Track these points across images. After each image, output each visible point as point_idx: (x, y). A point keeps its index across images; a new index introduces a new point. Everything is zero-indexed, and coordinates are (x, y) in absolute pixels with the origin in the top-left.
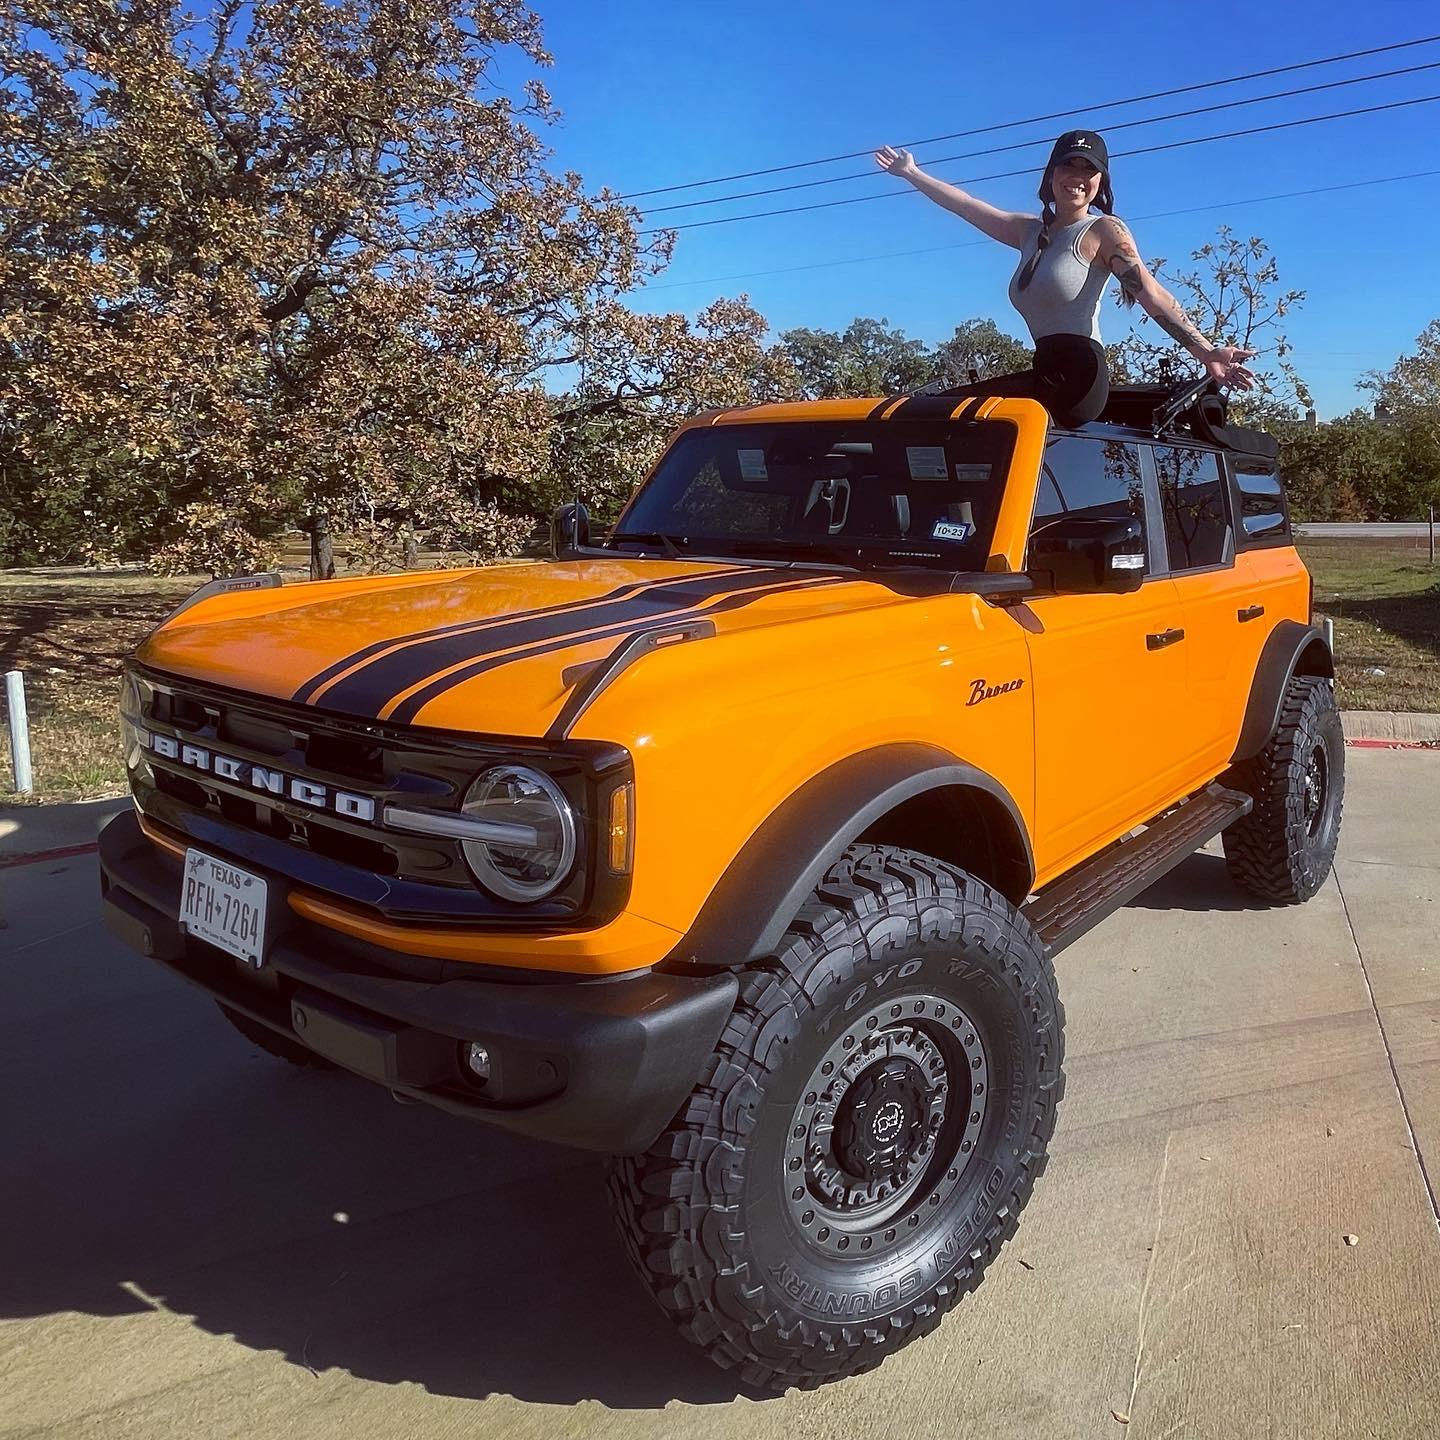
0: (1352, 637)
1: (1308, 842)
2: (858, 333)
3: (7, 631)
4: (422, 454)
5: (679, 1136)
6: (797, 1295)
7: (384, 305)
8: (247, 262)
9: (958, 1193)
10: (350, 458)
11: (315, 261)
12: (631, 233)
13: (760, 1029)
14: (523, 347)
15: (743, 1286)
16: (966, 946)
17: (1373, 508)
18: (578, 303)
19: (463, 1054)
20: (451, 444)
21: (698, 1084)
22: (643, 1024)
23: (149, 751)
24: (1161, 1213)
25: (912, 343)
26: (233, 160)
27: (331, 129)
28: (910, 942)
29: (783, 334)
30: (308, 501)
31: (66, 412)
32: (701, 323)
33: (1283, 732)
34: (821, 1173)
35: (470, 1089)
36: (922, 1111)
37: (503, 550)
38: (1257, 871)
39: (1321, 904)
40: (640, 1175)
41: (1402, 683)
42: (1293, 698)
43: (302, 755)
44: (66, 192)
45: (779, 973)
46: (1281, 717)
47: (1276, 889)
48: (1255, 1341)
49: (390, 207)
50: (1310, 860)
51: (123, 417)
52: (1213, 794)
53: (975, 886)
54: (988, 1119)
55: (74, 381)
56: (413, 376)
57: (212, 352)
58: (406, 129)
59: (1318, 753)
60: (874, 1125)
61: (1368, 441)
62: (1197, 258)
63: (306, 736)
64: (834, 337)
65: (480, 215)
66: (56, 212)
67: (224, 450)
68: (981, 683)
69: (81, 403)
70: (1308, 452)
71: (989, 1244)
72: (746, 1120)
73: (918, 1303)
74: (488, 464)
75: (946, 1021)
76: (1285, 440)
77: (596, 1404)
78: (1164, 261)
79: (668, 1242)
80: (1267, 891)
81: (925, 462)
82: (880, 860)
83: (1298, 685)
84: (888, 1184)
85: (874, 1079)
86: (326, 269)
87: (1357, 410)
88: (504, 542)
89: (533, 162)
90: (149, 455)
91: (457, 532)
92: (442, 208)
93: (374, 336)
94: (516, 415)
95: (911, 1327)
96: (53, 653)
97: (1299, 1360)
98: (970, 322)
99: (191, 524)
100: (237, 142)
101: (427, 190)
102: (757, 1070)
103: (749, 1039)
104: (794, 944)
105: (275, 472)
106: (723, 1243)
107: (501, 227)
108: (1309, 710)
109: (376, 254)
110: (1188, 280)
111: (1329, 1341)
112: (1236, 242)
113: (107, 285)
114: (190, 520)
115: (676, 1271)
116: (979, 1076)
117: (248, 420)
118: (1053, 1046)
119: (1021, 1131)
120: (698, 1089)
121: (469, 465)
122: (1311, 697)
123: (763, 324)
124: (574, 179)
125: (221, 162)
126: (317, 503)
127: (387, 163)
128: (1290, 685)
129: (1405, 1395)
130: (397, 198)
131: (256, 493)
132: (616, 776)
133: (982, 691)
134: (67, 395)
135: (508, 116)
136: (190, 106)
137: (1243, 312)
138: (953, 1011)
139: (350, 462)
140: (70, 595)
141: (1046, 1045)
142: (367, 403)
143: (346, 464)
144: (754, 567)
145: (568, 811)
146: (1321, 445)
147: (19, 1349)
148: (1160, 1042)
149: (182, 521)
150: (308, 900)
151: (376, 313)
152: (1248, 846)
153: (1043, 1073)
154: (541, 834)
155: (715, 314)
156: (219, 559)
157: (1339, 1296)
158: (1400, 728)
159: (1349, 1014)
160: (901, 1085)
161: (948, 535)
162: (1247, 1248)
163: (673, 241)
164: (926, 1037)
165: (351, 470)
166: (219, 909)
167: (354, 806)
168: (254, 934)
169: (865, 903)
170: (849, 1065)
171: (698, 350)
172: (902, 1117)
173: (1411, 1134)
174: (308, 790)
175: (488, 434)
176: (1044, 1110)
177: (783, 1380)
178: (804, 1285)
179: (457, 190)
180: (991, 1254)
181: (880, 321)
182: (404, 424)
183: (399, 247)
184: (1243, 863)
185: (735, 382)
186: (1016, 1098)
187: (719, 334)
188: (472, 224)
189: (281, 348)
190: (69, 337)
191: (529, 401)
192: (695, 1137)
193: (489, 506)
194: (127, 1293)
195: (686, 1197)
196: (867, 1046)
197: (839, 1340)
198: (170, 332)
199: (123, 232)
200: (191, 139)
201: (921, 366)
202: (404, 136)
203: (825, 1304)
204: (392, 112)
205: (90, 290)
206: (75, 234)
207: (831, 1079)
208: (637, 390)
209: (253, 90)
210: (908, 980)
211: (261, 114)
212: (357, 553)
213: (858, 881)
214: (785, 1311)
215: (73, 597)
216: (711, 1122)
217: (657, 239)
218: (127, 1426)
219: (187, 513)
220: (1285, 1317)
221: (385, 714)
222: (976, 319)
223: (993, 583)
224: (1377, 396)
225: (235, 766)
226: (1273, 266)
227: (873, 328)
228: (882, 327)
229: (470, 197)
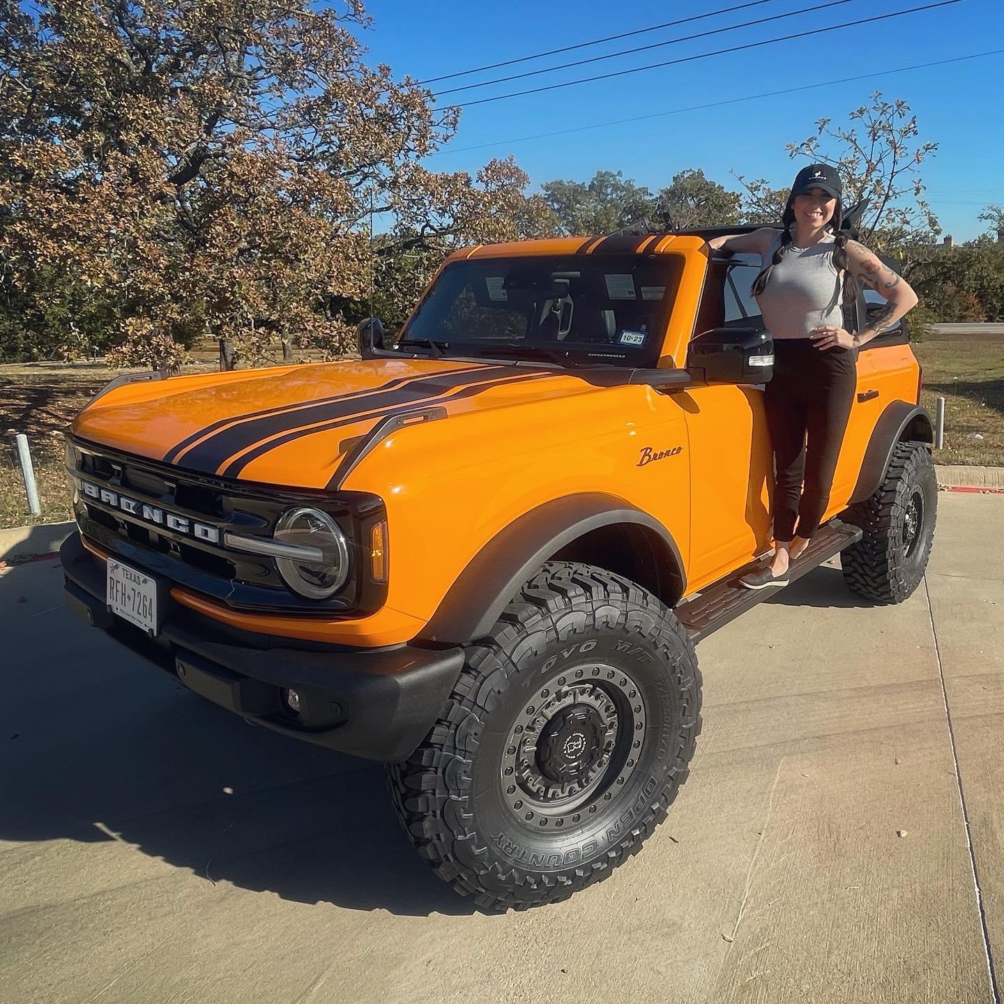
0: (962, 410)
1: (904, 561)
2: (599, 183)
3: (23, 405)
4: (282, 281)
5: (426, 752)
6: (511, 854)
7: (249, 171)
8: (155, 142)
9: (624, 794)
10: (232, 285)
11: (202, 140)
12: (427, 110)
13: (481, 684)
14: (350, 201)
15: (473, 846)
16: (629, 632)
17: (991, 311)
18: (391, 165)
19: (284, 696)
20: (303, 273)
21: (439, 719)
22: (397, 680)
23: (82, 493)
24: (770, 810)
25: (640, 189)
26: (143, 65)
27: (208, 38)
28: (587, 629)
29: (544, 184)
30: (206, 316)
31: (40, 255)
32: (480, 179)
33: (889, 483)
34: (528, 778)
35: (288, 717)
36: (599, 739)
37: (344, 349)
38: (865, 580)
39: (912, 605)
40: (404, 775)
41: (995, 445)
42: (899, 458)
43: (172, 499)
44: (29, 94)
45: (494, 647)
46: (888, 471)
47: (879, 594)
48: (825, 896)
49: (255, 96)
50: (905, 574)
51: (77, 258)
52: (834, 527)
53: (636, 592)
54: (646, 746)
55: (43, 233)
56: (273, 224)
57: (136, 209)
58: (260, 36)
59: (916, 497)
60: (565, 748)
61: (989, 260)
62: (854, 117)
63: (174, 486)
64: (582, 187)
65: (315, 101)
66: (22, 109)
67: (146, 280)
68: (649, 450)
69: (49, 248)
70: (942, 269)
71: (645, 826)
72: (472, 743)
73: (596, 861)
74: (330, 288)
75: (615, 681)
76: (925, 260)
77: (385, 912)
78: (829, 120)
79: (422, 818)
80: (872, 595)
81: (619, 286)
82: (569, 573)
83: (904, 448)
84: (576, 786)
85: (564, 718)
86: (211, 146)
87: (984, 235)
88: (345, 343)
89: (353, 58)
90: (97, 285)
91: (312, 336)
92: (290, 96)
93: (244, 196)
94: (349, 251)
95: (590, 876)
96: (53, 421)
97: (854, 908)
98: (684, 172)
99: (130, 332)
100: (144, 50)
101: (281, 83)
102: (479, 711)
103: (473, 690)
104: (504, 628)
105: (184, 295)
106: (459, 820)
107: (331, 110)
108: (909, 466)
109: (244, 133)
110: (847, 135)
111: (877, 898)
112: (886, 104)
113: (61, 162)
114: (128, 330)
115: (427, 835)
116: (639, 718)
117: (162, 258)
118: (694, 700)
119: (669, 755)
120: (439, 722)
121: (317, 288)
122: (912, 457)
123: (525, 178)
124: (385, 70)
125: (135, 66)
126: (213, 318)
127: (250, 62)
128: (897, 448)
129: (925, 934)
130: (259, 90)
131: (172, 310)
132: (377, 515)
133: (649, 456)
134: (40, 243)
135: (333, 22)
136: (106, 25)
137: (888, 160)
138: (621, 675)
139: (232, 288)
140: (63, 381)
141: (687, 699)
142: (244, 244)
143: (230, 289)
144: (491, 365)
145: (342, 539)
146: (953, 263)
147: (37, 859)
148: (783, 697)
149: (123, 331)
150: (185, 594)
151: (244, 178)
152: (858, 563)
153: (685, 717)
154: (327, 554)
155: (489, 172)
156: (150, 357)
157: (889, 870)
158: (990, 478)
159: (923, 681)
160: (583, 722)
161: (631, 341)
162: (828, 836)
163: (458, 116)
164: (602, 692)
165: (233, 293)
166: (129, 597)
167: (206, 533)
168: (150, 614)
169: (556, 602)
170: (547, 708)
171: (477, 199)
172: (585, 743)
173: (955, 764)
174: (178, 521)
175: (330, 265)
176: (686, 742)
177: (503, 904)
178: (516, 848)
179: (302, 81)
180: (647, 833)
181: (616, 174)
182: (269, 260)
183: (262, 128)
184: (854, 575)
185: (505, 223)
186: (665, 733)
187: (493, 187)
188: (310, 108)
189: (188, 204)
190: (39, 201)
191: (357, 241)
192: (437, 752)
193: (337, 317)
194: (98, 829)
195: (432, 790)
196: (560, 696)
197: (540, 882)
198: (104, 196)
199: (75, 122)
200: (108, 49)
201: (647, 207)
202: (258, 41)
203: (530, 859)
204: (250, 23)
205: (50, 166)
206: (41, 124)
207: (534, 717)
208: (435, 230)
209: (152, 10)
210: (586, 655)
211: (160, 28)
212: (241, 352)
213: (552, 587)
214: (503, 863)
215: (65, 383)
216: (448, 743)
217: (446, 115)
218: (101, 907)
219: (126, 325)
220: (848, 881)
221: (221, 471)
222: (689, 169)
223: (662, 376)
224: (995, 225)
225: (133, 504)
226: (914, 123)
227: (611, 179)
228: (617, 177)
229: (310, 87)
